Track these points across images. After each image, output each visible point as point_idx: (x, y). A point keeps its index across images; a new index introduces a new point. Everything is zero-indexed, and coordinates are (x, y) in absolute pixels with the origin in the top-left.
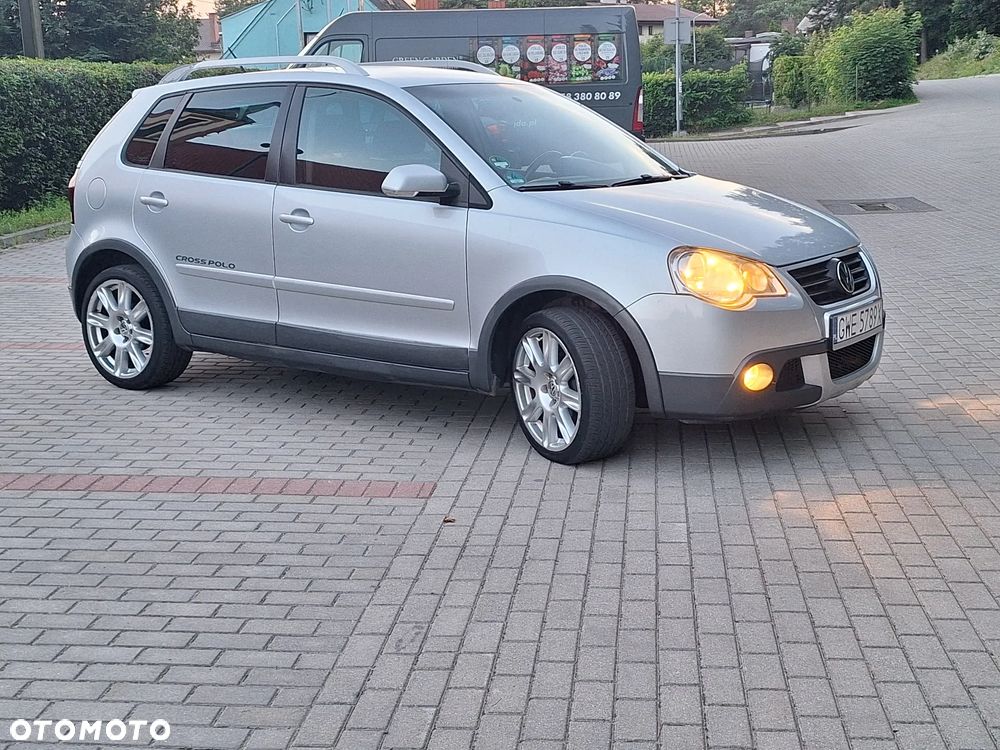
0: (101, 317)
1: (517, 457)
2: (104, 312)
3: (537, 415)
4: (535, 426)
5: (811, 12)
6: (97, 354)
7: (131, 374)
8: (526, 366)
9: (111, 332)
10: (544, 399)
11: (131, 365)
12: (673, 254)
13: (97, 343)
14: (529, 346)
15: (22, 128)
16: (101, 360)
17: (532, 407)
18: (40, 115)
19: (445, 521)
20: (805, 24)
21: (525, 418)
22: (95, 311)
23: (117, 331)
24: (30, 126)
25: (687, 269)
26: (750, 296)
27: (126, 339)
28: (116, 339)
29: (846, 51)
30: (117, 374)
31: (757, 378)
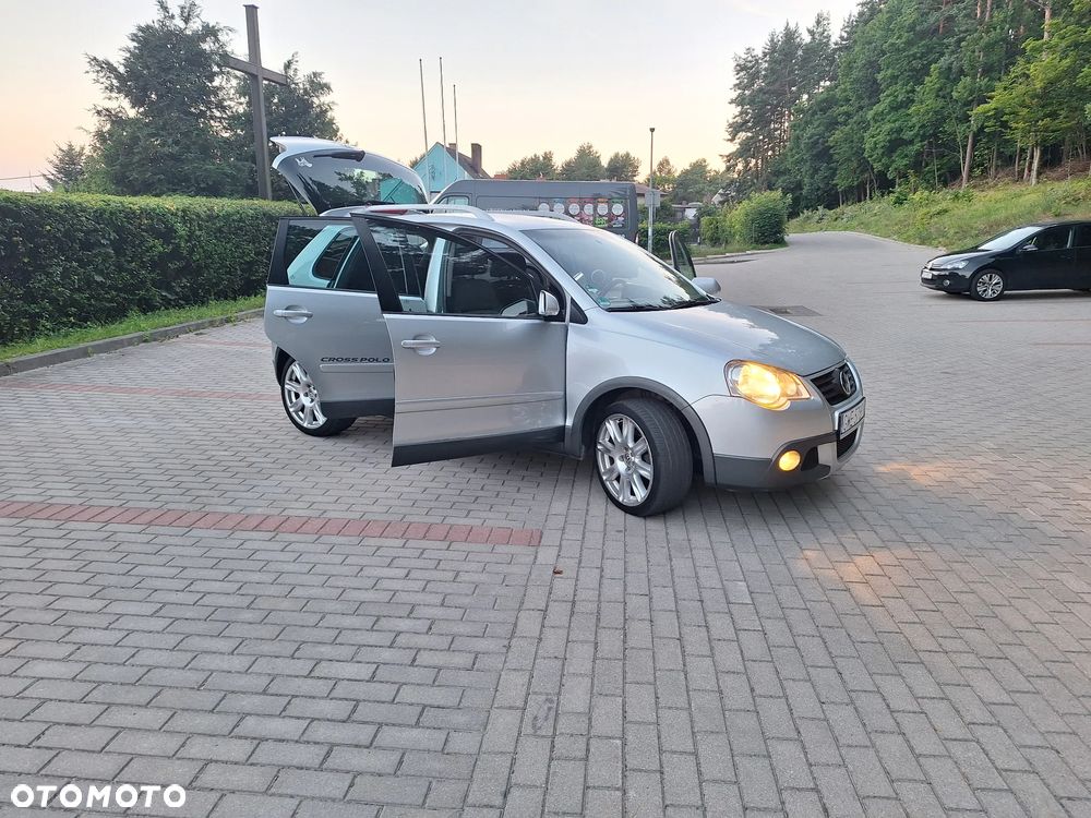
0: (294, 384)
1: (599, 505)
2: (297, 381)
3: (615, 476)
4: (612, 484)
5: (721, 191)
6: (291, 410)
7: (315, 425)
8: (607, 439)
9: (302, 396)
10: (621, 466)
11: (315, 419)
12: (728, 365)
13: (291, 402)
14: (611, 427)
15: (254, 243)
16: (294, 414)
17: (611, 471)
18: (265, 235)
19: (555, 573)
20: (717, 199)
21: (604, 478)
22: (291, 380)
23: (306, 395)
24: (260, 243)
25: (739, 375)
26: (785, 399)
27: (312, 401)
28: (305, 401)
29: (747, 215)
30: (305, 425)
31: (789, 462)
